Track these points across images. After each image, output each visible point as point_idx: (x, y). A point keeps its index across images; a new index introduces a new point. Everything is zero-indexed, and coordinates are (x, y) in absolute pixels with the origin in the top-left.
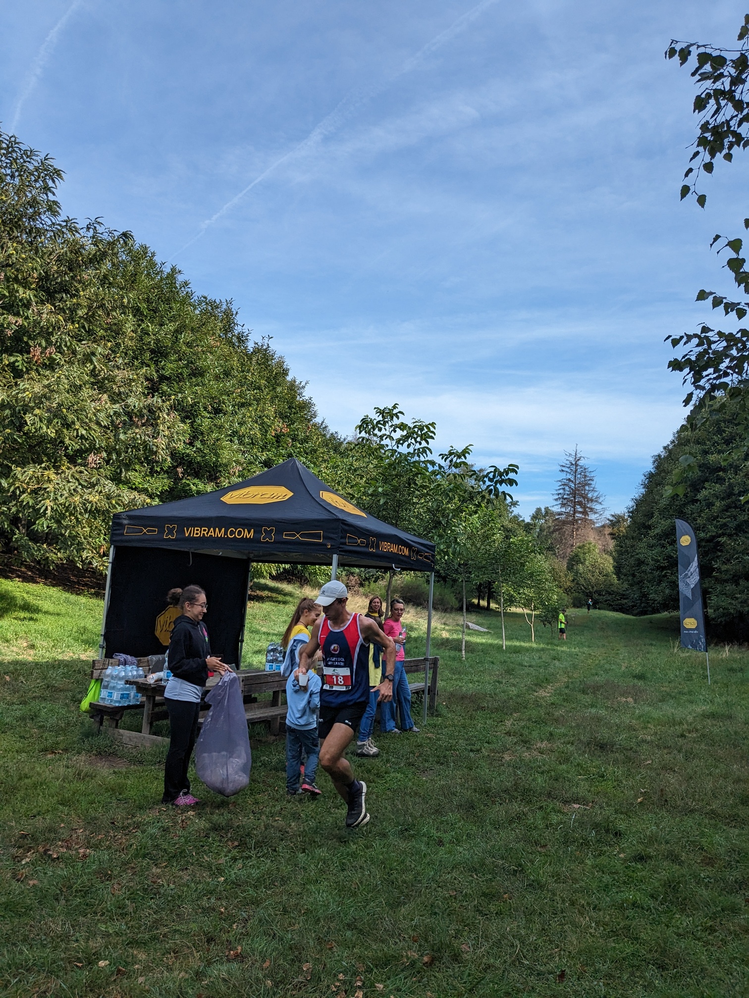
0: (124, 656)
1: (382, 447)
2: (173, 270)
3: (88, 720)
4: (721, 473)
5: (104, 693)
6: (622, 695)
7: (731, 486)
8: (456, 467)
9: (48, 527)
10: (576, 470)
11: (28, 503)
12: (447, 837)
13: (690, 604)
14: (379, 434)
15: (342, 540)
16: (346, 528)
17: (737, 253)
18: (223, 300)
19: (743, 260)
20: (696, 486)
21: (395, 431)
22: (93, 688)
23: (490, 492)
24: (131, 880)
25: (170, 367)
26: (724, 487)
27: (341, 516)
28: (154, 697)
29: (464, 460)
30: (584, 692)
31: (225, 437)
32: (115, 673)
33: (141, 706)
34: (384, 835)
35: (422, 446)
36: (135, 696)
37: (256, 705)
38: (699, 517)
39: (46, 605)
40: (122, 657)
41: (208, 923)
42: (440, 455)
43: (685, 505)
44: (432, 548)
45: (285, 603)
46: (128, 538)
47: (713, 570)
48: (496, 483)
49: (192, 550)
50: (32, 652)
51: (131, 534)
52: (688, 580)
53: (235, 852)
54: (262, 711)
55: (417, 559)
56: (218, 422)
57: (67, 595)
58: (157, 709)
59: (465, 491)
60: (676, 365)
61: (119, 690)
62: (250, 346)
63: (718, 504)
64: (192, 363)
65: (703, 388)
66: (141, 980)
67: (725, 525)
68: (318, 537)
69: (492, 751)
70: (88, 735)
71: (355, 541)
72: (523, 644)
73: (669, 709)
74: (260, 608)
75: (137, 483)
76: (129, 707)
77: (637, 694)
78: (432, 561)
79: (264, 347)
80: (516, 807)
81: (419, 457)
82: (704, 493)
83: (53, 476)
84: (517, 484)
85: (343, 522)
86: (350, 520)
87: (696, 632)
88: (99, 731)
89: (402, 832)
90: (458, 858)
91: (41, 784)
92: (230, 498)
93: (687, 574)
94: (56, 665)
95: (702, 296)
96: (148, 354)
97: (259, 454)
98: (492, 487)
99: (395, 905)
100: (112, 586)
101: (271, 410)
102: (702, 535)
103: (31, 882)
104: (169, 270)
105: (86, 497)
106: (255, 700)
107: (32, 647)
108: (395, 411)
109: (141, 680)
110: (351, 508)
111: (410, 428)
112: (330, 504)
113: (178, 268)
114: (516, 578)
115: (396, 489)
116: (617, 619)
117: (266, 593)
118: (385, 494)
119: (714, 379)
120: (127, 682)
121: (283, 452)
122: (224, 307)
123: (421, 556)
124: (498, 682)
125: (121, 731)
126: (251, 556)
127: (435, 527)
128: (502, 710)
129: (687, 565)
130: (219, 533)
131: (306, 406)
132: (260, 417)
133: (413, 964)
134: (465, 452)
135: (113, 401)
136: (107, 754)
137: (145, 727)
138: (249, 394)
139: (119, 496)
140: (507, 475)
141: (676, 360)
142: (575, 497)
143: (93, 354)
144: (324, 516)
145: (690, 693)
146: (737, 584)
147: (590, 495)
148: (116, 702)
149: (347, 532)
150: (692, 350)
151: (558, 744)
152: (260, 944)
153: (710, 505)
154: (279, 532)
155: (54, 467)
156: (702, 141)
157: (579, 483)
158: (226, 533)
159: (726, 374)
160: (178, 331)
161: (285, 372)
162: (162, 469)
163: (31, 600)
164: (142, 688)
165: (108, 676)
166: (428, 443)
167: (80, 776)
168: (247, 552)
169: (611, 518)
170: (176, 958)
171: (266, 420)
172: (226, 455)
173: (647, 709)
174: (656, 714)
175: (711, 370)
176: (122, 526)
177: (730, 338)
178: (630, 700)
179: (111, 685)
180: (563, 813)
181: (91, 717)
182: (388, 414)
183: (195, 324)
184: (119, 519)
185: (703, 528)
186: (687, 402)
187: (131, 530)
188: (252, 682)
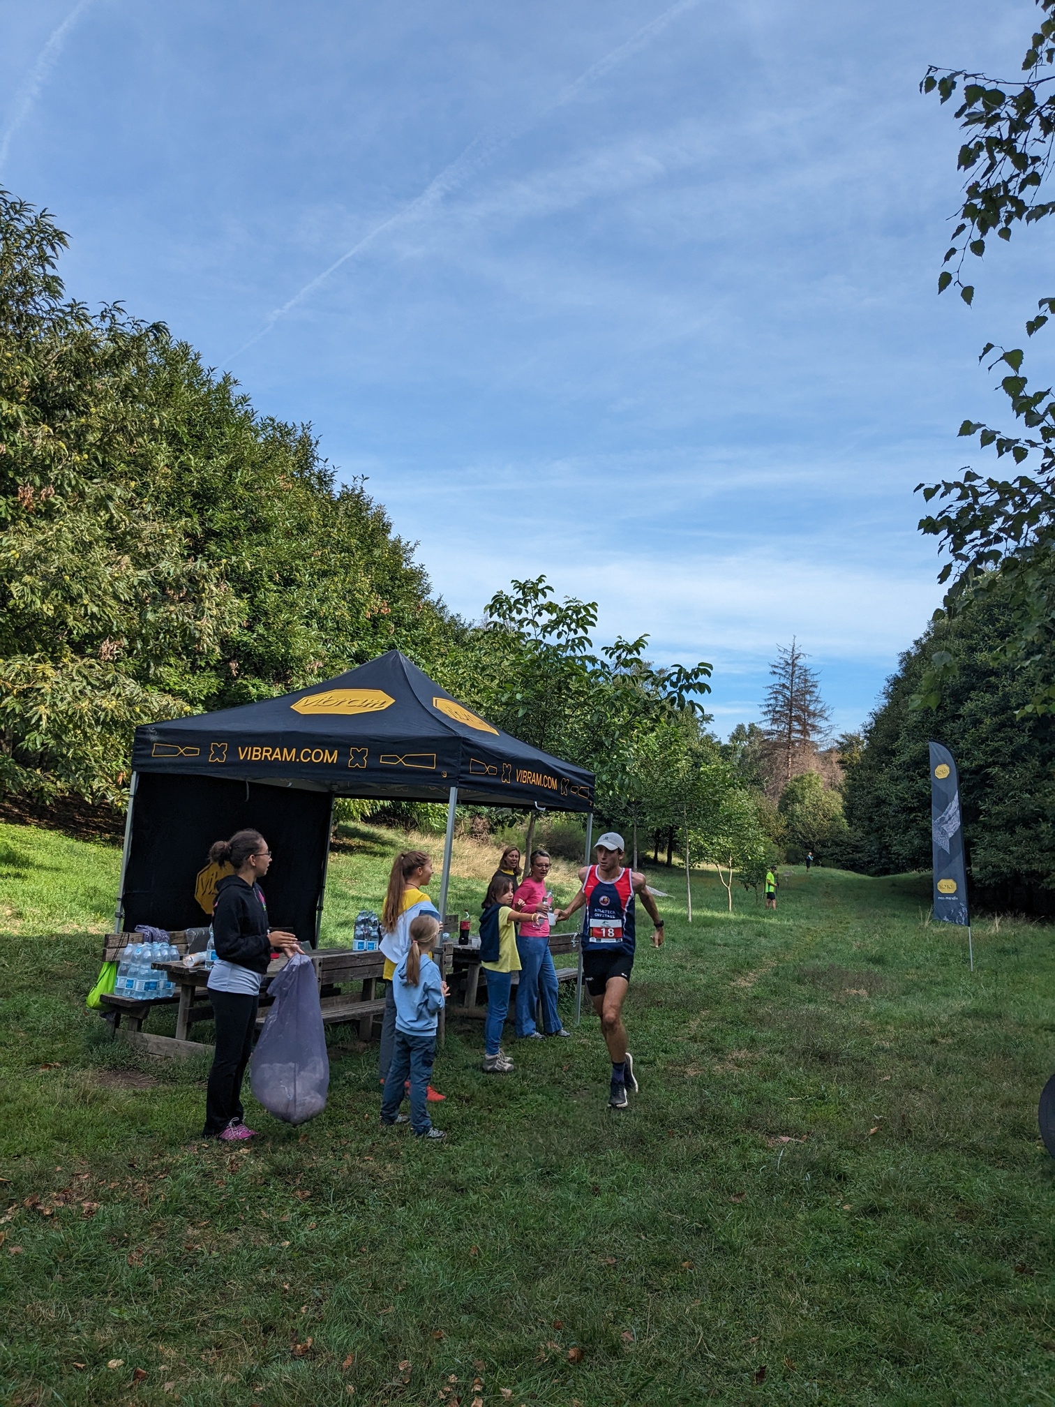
0: (151, 929)
1: (521, 636)
2: (226, 379)
3: (98, 1020)
4: (992, 679)
5: (121, 982)
6: (852, 986)
7: (1006, 697)
8: (625, 666)
9: (42, 744)
10: (793, 672)
11: (14, 709)
12: (605, 1183)
13: (948, 859)
14: (518, 617)
15: (463, 768)
16: (469, 749)
17: (1016, 369)
18: (298, 424)
19: (1024, 380)
20: (959, 696)
21: (540, 614)
22: (106, 972)
23: (672, 701)
24: (156, 1246)
25: (220, 517)
26: (996, 698)
27: (462, 733)
28: (193, 988)
29: (636, 656)
30: (799, 981)
31: (300, 619)
32: (137, 953)
33: (175, 1000)
34: (518, 1181)
35: (578, 635)
36: (166, 986)
37: (338, 998)
38: (963, 738)
39: (40, 857)
40: (148, 930)
41: (264, 1306)
42: (603, 649)
43: (943, 722)
44: (590, 779)
45: (383, 855)
46: (156, 761)
47: (980, 812)
48: (681, 689)
49: (248, 780)
50: (19, 923)
51: (161, 755)
52: (944, 827)
53: (306, 1206)
54: (347, 1007)
55: (570, 796)
56: (289, 598)
57: (71, 842)
58: (197, 1005)
59: (638, 700)
60: (929, 526)
61: (143, 977)
62: (337, 490)
63: (987, 721)
64: (252, 512)
65: (966, 558)
66: (168, 1386)
67: (997, 750)
68: (429, 761)
69: (671, 1063)
70: (98, 1040)
71: (482, 768)
72: (716, 914)
73: (916, 1005)
74: (347, 862)
75: (171, 684)
76: (157, 1002)
77: (872, 984)
78: (590, 798)
79: (357, 492)
80: (701, 1141)
81: (574, 651)
82: (969, 705)
83: (50, 672)
84: (709, 691)
85: (465, 741)
86: (475, 739)
87: (954, 898)
88: (114, 1034)
89: (541, 1176)
90: (621, 1212)
91: (29, 1110)
92: (305, 706)
93: (943, 818)
94: (53, 941)
95: (967, 428)
96: (189, 499)
97: (347, 644)
98: (675, 695)
99: (530, 1278)
100: (133, 830)
101: (365, 582)
102: (966, 764)
103: (13, 1250)
104: (220, 380)
105: (98, 702)
106: (337, 992)
107: (19, 915)
108: (541, 586)
109: (174, 963)
110: (476, 723)
111: (561, 610)
112: (446, 716)
113: (233, 376)
114: (708, 822)
115: (540, 696)
116: (847, 880)
117: (356, 842)
118: (524, 703)
119: (982, 545)
120: (154, 966)
121: (382, 641)
122: (299, 433)
123: (575, 790)
124: (681, 967)
125: (146, 1035)
126: (335, 788)
127: (595, 750)
128: (685, 1007)
129: (944, 806)
130: (288, 756)
131: (416, 576)
132: (349, 592)
133: (554, 1360)
134: (639, 645)
135: (138, 565)
136: (124, 1067)
137: (180, 1030)
138: (334, 559)
139: (146, 701)
140: (696, 677)
141: (929, 518)
142: (790, 710)
143: (110, 498)
144: (438, 732)
145: (945, 983)
146: (1013, 833)
147: (811, 708)
148: (139, 994)
149: (470, 755)
150: (951, 504)
151: (762, 1054)
152: (339, 1334)
153: (977, 722)
154: (374, 755)
155: (52, 659)
156: (969, 211)
157: (797, 691)
158: (298, 756)
159: (998, 539)
160: (233, 467)
161: (386, 528)
162: (207, 663)
163: (17, 848)
164: (176, 974)
165: (127, 957)
166: (586, 631)
167: (86, 1099)
168: (327, 782)
169: (841, 740)
170: (219, 1354)
171: (357, 595)
172: (299, 646)
173: (886, 1004)
174: (898, 1012)
175: (977, 533)
176: (149, 744)
177: (1004, 489)
178: (863, 992)
179: (132, 970)
180: (766, 1149)
181: (103, 1016)
182: (530, 590)
183: (257, 458)
184: (145, 733)
185: (966, 755)
186: (943, 577)
187: (162, 750)
188: (333, 966)
